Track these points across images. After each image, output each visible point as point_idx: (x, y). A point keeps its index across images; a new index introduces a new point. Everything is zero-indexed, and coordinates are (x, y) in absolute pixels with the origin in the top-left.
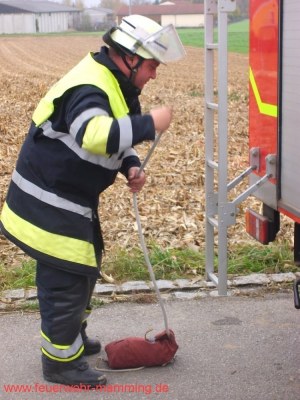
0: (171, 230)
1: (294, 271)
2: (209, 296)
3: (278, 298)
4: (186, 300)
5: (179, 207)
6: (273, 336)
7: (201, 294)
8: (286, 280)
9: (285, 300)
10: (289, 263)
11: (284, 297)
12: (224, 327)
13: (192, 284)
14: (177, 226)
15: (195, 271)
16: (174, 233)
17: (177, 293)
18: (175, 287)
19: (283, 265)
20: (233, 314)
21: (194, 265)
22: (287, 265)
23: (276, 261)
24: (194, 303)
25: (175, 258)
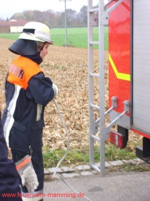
0: (49, 139)
1: (121, 159)
2: (81, 175)
3: (118, 174)
4: (70, 178)
5: (49, 126)
6: (122, 197)
7: (77, 174)
8: (119, 164)
9: (122, 176)
10: (117, 155)
11: (120, 174)
12: (95, 193)
13: (71, 169)
14: (51, 136)
15: (69, 162)
16: (50, 141)
17: (64, 175)
18: (62, 171)
19: (114, 156)
20: (97, 185)
21: (68, 158)
22: (116, 156)
23: (110, 154)
24: (75, 179)
25: (57, 154)
